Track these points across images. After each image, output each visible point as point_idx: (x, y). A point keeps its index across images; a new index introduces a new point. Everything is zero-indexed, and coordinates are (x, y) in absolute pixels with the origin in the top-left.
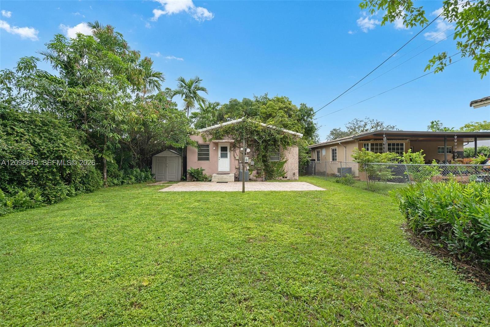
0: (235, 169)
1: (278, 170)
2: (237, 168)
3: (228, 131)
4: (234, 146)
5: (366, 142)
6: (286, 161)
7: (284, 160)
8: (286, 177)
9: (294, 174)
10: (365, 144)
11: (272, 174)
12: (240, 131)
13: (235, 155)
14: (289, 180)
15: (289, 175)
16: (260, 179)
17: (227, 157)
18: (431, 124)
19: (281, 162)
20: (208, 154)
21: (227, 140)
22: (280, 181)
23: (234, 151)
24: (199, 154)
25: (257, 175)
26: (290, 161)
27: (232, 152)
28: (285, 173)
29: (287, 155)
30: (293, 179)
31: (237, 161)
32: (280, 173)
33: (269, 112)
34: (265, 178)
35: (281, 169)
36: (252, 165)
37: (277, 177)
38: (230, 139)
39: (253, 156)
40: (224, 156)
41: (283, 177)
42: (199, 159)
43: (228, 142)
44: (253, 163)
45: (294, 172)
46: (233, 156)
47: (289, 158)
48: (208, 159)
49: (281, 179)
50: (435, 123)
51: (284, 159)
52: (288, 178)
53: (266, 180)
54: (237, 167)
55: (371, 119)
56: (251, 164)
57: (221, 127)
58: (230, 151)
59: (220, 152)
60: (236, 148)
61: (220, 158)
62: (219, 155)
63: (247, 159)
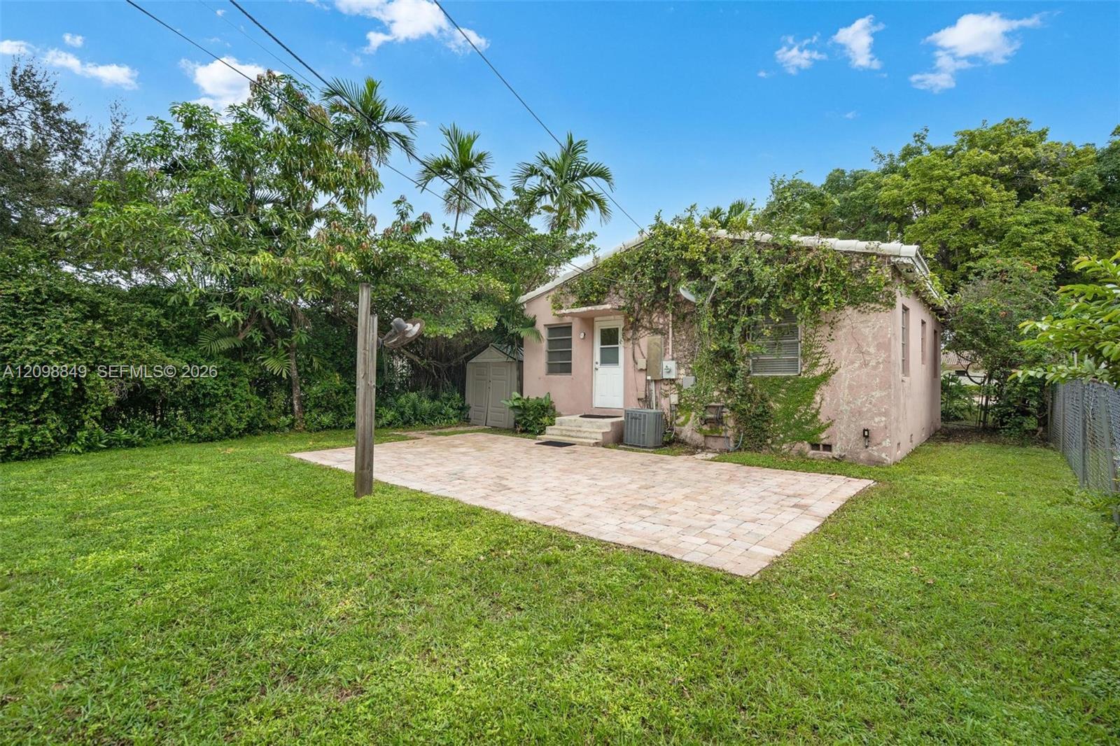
0: (636, 401)
1: (789, 415)
2: (642, 400)
4: (634, 325)
6: (825, 377)
7: (818, 372)
8: (828, 447)
9: (866, 436)
13: (638, 356)
15: (841, 439)
16: (719, 444)
17: (616, 361)
19: (805, 381)
20: (570, 355)
22: (800, 459)
23: (635, 340)
24: (550, 356)
25: (706, 428)
26: (843, 378)
27: (630, 345)
28: (822, 429)
29: (832, 350)
30: (861, 457)
31: (642, 376)
32: (799, 425)
35: (802, 408)
36: (688, 391)
37: (784, 442)
38: (622, 302)
39: (693, 355)
40: (609, 358)
41: (814, 446)
42: (551, 370)
44: (691, 383)
45: (865, 424)
46: (632, 360)
47: (842, 363)
48: (568, 369)
49: (801, 454)
51: (816, 365)
52: (836, 452)
54: (643, 394)
56: (686, 387)
58: (624, 342)
59: (598, 346)
60: (642, 332)
61: (598, 366)
62: (597, 357)
63: (669, 367)
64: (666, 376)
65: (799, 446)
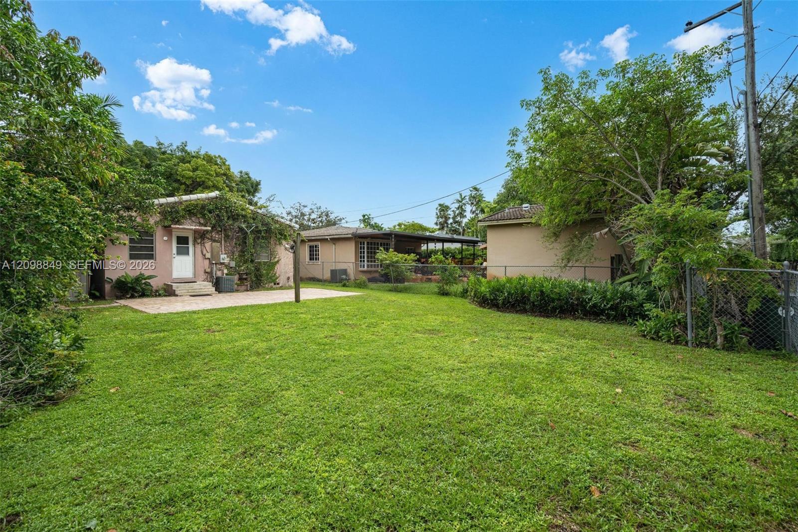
0: (202, 273)
1: (268, 274)
2: (207, 272)
3: (192, 211)
4: (201, 236)
5: (362, 240)
6: (278, 261)
7: (276, 260)
8: (278, 284)
9: (288, 278)
10: (361, 243)
11: (261, 281)
12: (216, 213)
13: (205, 252)
14: (281, 288)
15: (282, 281)
16: (243, 288)
17: (188, 254)
18: (362, 218)
19: (272, 263)
20: (152, 249)
21: (189, 226)
22: (271, 289)
23: (202, 244)
24: (132, 249)
25: (239, 282)
26: (282, 262)
27: (199, 247)
28: (277, 278)
29: (279, 253)
30: (287, 285)
31: (207, 262)
32: (271, 278)
33: (200, 178)
34: (251, 287)
35: (272, 272)
36: (231, 268)
37: (266, 284)
38: (194, 224)
39: (233, 253)
40: (183, 251)
41: (275, 284)
42: (132, 257)
43: (192, 229)
44: (233, 264)
45: (288, 276)
46: (200, 253)
47: (282, 257)
48: (151, 257)
49: (272, 287)
50: (366, 217)
51: (275, 258)
52: (280, 285)
53: (252, 289)
54: (208, 270)
55: (318, 205)
56: (231, 266)
57: (180, 203)
58: (194, 245)
59: (174, 245)
60: (206, 240)
61: (174, 256)
62: (175, 251)
63: (224, 258)
64: (222, 261)
65: (271, 284)
